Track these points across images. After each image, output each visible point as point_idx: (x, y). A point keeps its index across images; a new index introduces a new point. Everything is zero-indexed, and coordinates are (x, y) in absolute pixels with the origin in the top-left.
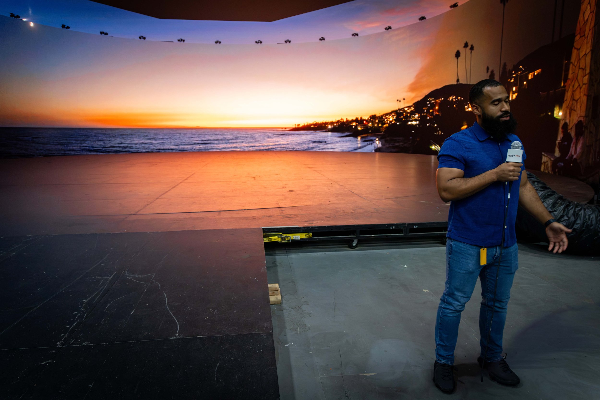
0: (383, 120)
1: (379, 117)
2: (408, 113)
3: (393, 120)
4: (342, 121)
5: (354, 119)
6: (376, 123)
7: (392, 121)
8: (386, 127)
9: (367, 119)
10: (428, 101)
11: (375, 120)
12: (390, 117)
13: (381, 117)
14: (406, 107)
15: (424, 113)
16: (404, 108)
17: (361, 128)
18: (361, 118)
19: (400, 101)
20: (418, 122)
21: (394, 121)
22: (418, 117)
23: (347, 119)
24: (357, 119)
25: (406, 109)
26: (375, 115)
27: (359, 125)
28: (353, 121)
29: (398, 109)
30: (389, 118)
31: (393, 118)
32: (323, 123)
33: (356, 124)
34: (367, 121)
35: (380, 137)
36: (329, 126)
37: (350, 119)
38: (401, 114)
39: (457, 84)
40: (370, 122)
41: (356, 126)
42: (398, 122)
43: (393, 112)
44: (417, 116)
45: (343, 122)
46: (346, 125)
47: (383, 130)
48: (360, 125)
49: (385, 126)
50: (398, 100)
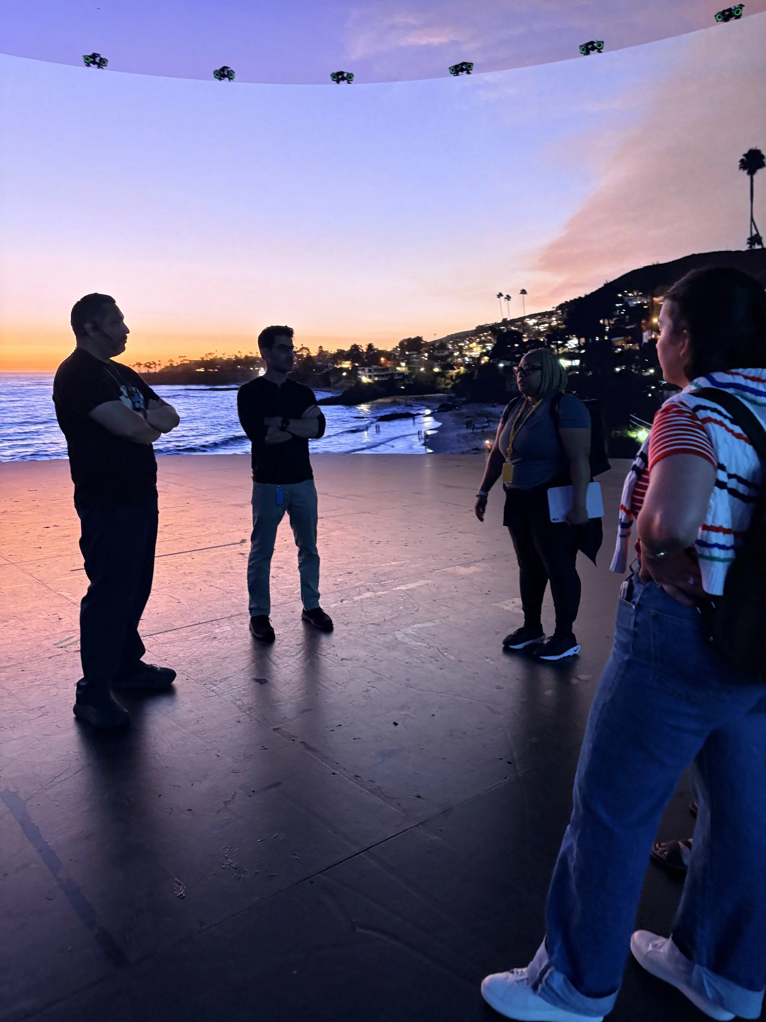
0: (446, 353)
1: (433, 343)
2: (539, 333)
3: (483, 355)
4: (305, 353)
5: (347, 348)
6: (422, 363)
7: (479, 359)
8: (458, 375)
9: (389, 349)
10: (620, 300)
11: (420, 353)
12: (474, 344)
13: (441, 345)
14: (531, 317)
15: (602, 333)
16: (522, 319)
17: (370, 377)
18: (370, 347)
19: (508, 298)
20: (577, 362)
21: (486, 358)
22: (580, 347)
23: (321, 347)
24: (355, 348)
25: (531, 322)
26: (419, 339)
27: (363, 370)
28: (341, 355)
29: (500, 321)
30: (470, 349)
31: (484, 347)
32: (238, 361)
33: (354, 367)
34: (388, 355)
35: (438, 405)
36: (259, 370)
37: (332, 349)
38: (517, 336)
39: (750, 252)
40: (403, 361)
41: (353, 373)
42: (499, 362)
43: (481, 329)
44: (573, 343)
45: (309, 357)
46: (319, 369)
47: (448, 384)
48: (367, 369)
49: (453, 372)
50: (500, 295)
